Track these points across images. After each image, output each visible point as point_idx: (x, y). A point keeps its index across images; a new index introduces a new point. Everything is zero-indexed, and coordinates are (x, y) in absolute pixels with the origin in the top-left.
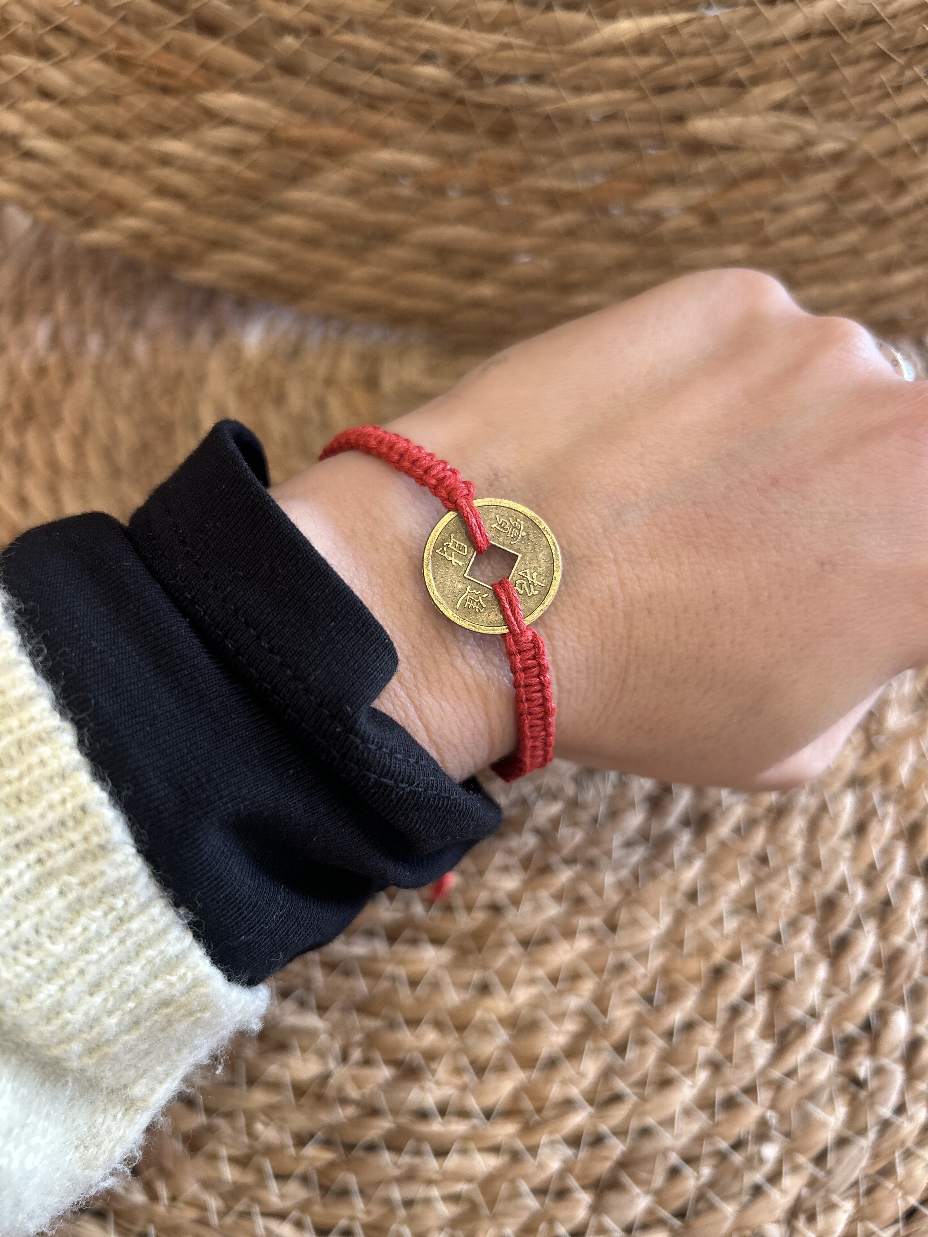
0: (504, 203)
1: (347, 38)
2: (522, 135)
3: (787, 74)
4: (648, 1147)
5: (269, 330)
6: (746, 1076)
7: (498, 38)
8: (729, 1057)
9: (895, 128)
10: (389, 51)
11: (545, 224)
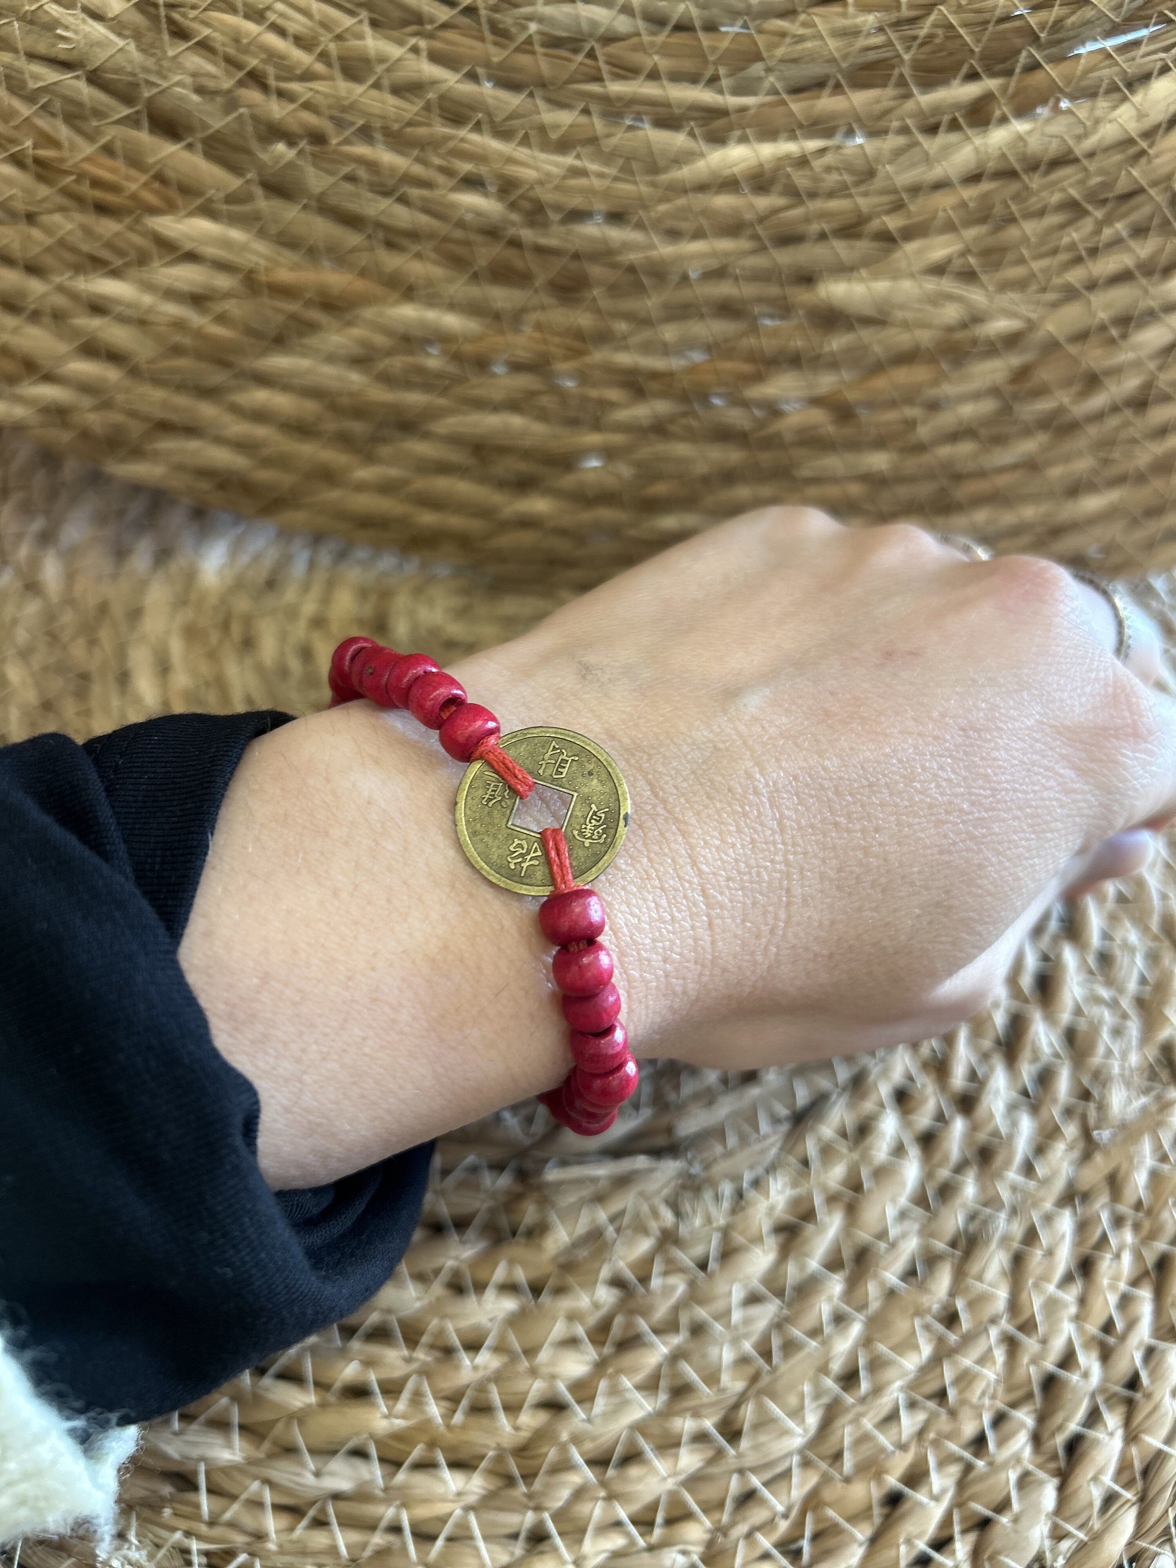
0: (570, 384)
1: (361, 150)
2: (596, 292)
3: (950, 227)
5: (234, 552)
7: (569, 160)
9: (1089, 302)
10: (418, 170)
11: (622, 415)
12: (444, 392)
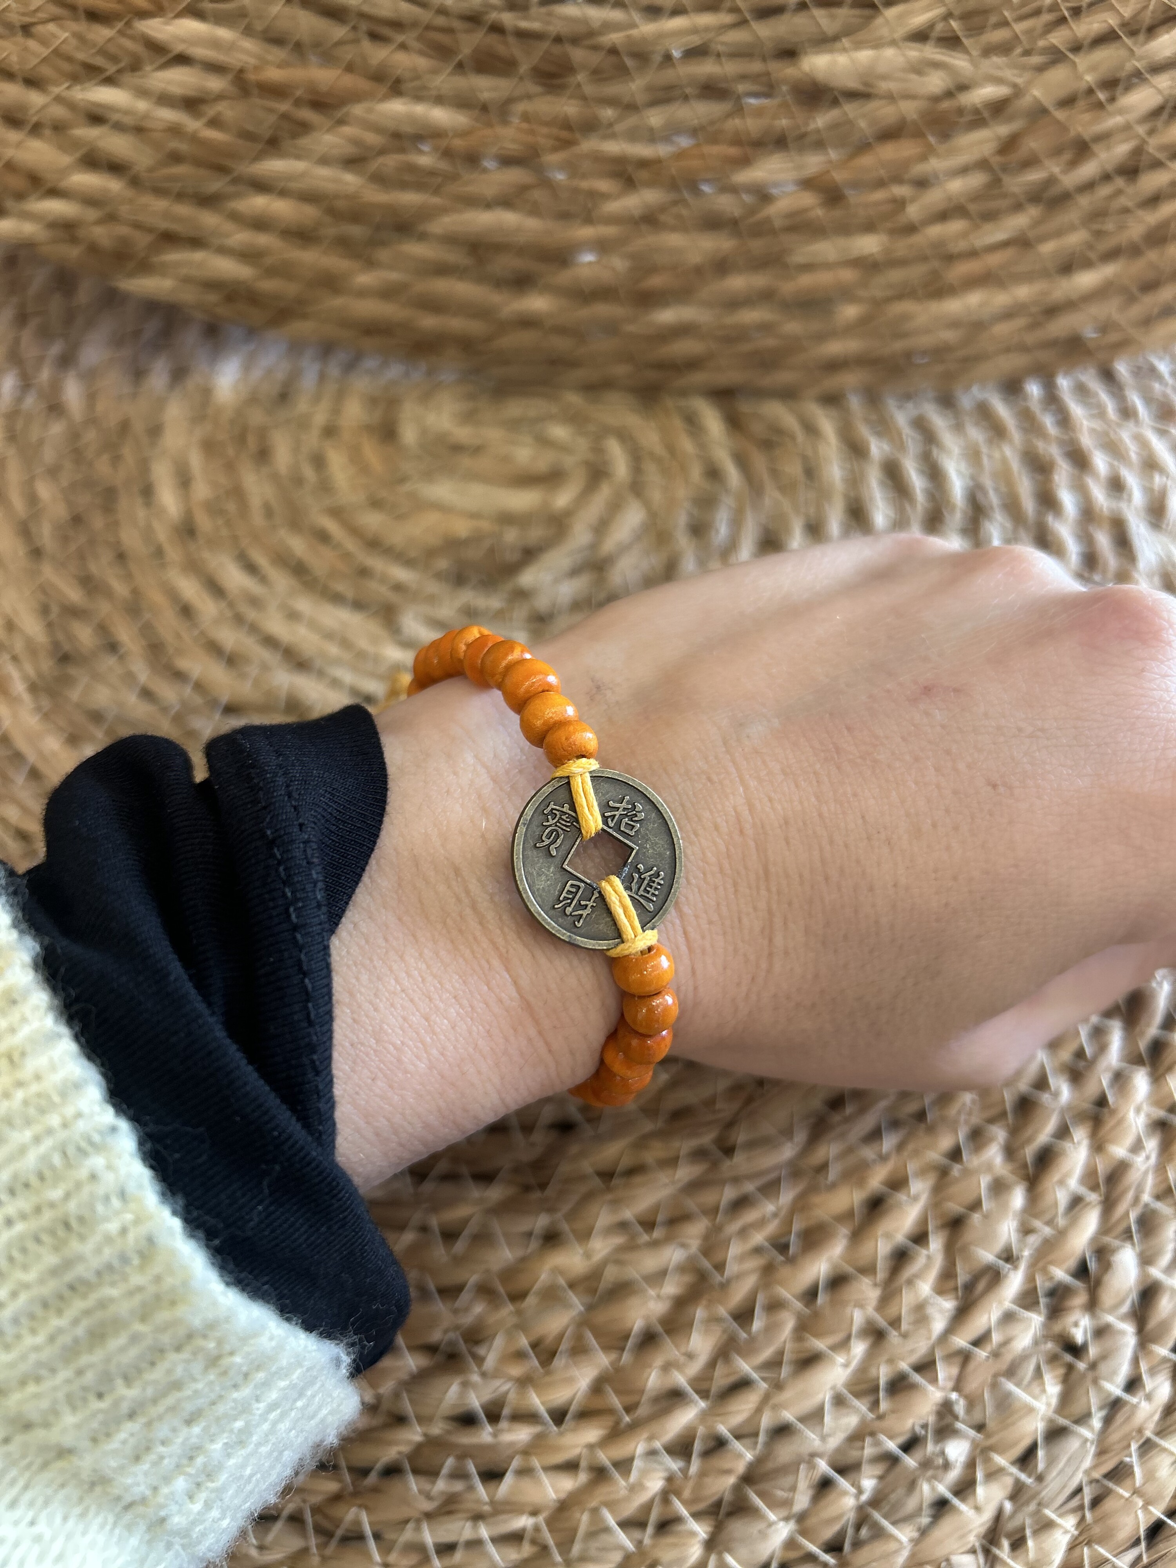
0: (560, 177)
2: (581, 77)
4: (785, 1452)
5: (247, 368)
6: (919, 1347)
8: (895, 1323)
9: (1074, 64)
11: (614, 207)
12: (437, 191)
